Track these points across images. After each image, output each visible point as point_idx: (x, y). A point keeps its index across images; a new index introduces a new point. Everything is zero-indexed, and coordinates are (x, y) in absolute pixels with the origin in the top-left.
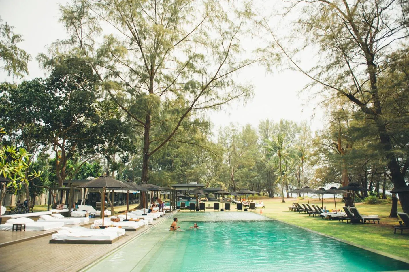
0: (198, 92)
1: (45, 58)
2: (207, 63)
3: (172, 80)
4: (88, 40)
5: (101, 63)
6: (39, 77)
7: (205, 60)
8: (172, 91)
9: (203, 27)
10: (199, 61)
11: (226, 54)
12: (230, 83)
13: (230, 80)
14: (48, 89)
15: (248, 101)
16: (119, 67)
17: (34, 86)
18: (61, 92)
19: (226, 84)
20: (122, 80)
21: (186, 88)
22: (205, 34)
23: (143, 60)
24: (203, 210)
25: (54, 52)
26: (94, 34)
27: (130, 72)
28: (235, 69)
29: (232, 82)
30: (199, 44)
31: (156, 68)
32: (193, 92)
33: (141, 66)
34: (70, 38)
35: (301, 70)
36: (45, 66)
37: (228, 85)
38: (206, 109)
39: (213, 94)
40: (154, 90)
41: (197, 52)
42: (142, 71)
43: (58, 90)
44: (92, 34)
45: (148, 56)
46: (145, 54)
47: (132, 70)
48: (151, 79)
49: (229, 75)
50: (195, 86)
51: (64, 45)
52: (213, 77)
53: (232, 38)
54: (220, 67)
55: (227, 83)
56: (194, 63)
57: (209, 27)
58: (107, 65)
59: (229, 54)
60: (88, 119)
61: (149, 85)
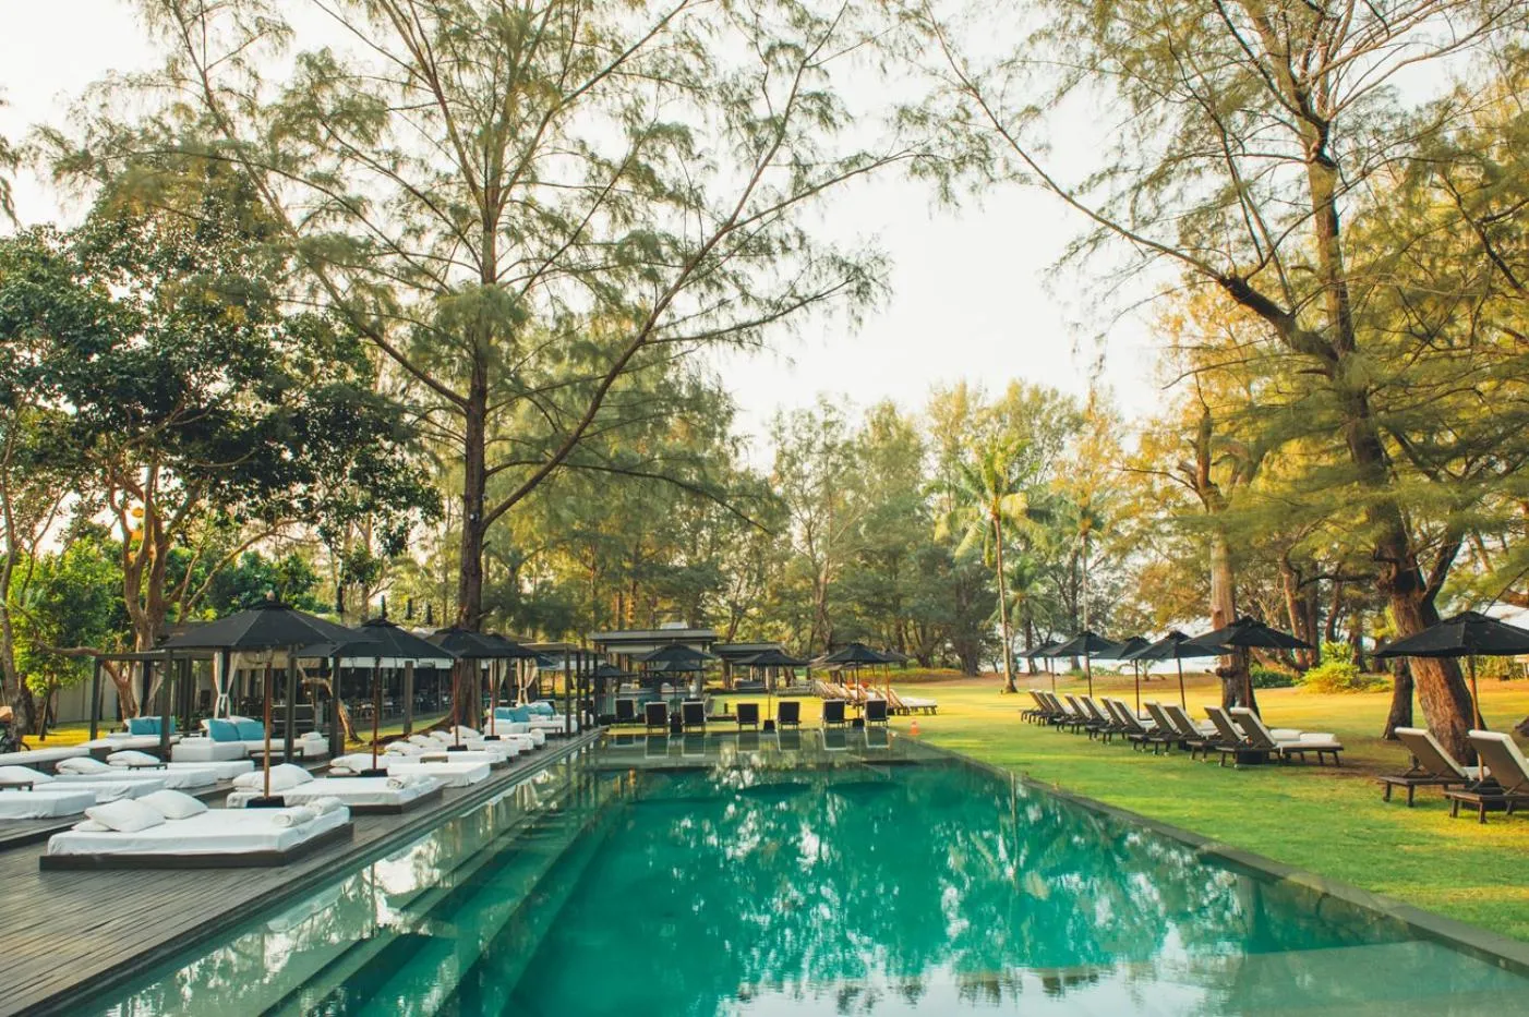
0: (671, 275)
1: (60, 142)
2: (701, 163)
3: (571, 229)
4: (236, 72)
5: (287, 165)
6: (43, 222)
7: (696, 152)
8: (575, 272)
9: (691, 23)
10: (671, 152)
11: (778, 126)
12: (794, 243)
13: (791, 231)
14: (85, 270)
15: (866, 312)
16: (359, 180)
17: (21, 256)
18: (137, 283)
19: (776, 246)
20: (374, 233)
21: (626, 261)
22: (697, 49)
23: (455, 154)
24: (699, 729)
25: (92, 122)
26: (262, 50)
27: (403, 198)
28: (813, 190)
29: (802, 239)
30: (674, 88)
31: (505, 182)
32: (652, 276)
33: (448, 176)
34: (163, 66)
35: (1049, 183)
36: (57, 175)
37: (786, 250)
38: (705, 346)
39: (728, 284)
40: (499, 268)
41: (665, 120)
42: (453, 194)
43: (127, 275)
44: (251, 48)
45: (470, 135)
46: (460, 126)
47: (410, 190)
48: (489, 224)
49: (789, 210)
50: (658, 254)
51: (138, 93)
52: (728, 217)
53: (803, 65)
54: (754, 181)
55: (781, 242)
56: (656, 165)
57: (714, 24)
58: (306, 169)
59: (788, 128)
60: (240, 389)
61: (479, 250)
